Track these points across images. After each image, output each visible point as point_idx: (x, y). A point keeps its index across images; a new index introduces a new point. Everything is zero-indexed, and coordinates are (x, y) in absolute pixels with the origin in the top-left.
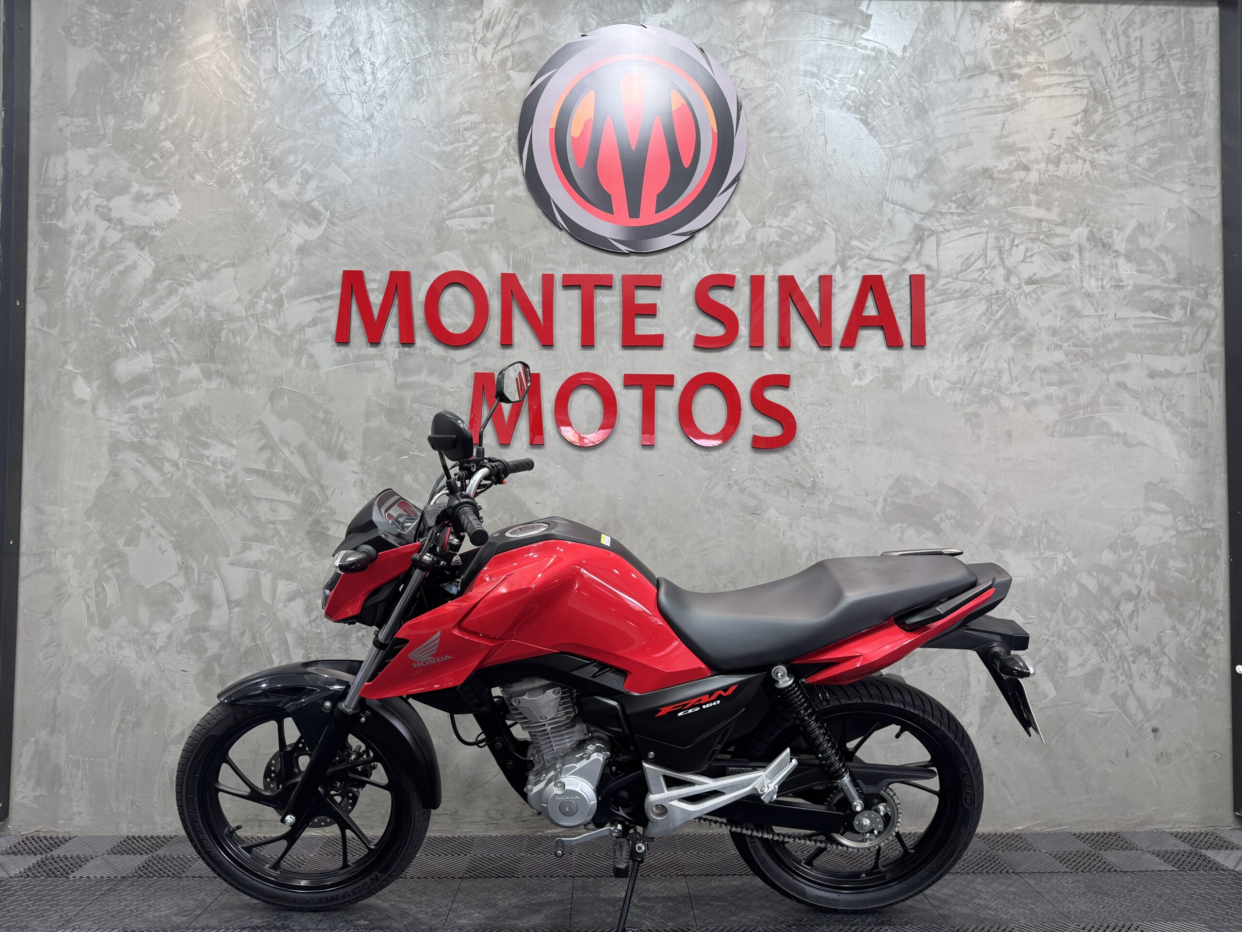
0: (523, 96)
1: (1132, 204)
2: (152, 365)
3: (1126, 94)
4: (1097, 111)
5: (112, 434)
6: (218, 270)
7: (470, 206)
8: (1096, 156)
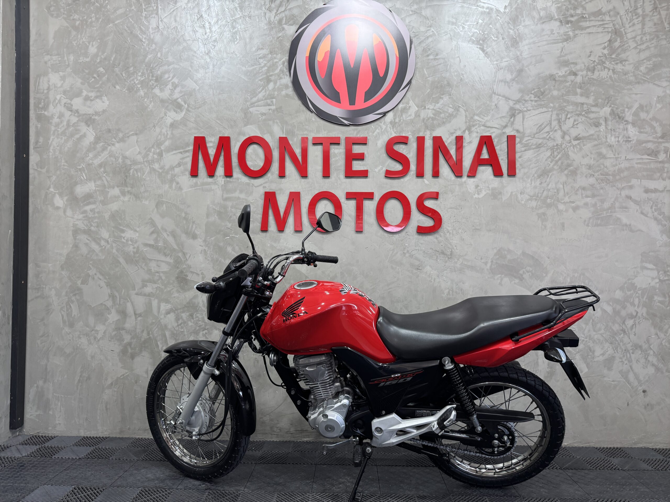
0: (291, 39)
1: (636, 94)
2: (94, 188)
3: (633, 31)
4: (616, 41)
5: (75, 225)
6: (128, 137)
7: (262, 100)
8: (615, 66)
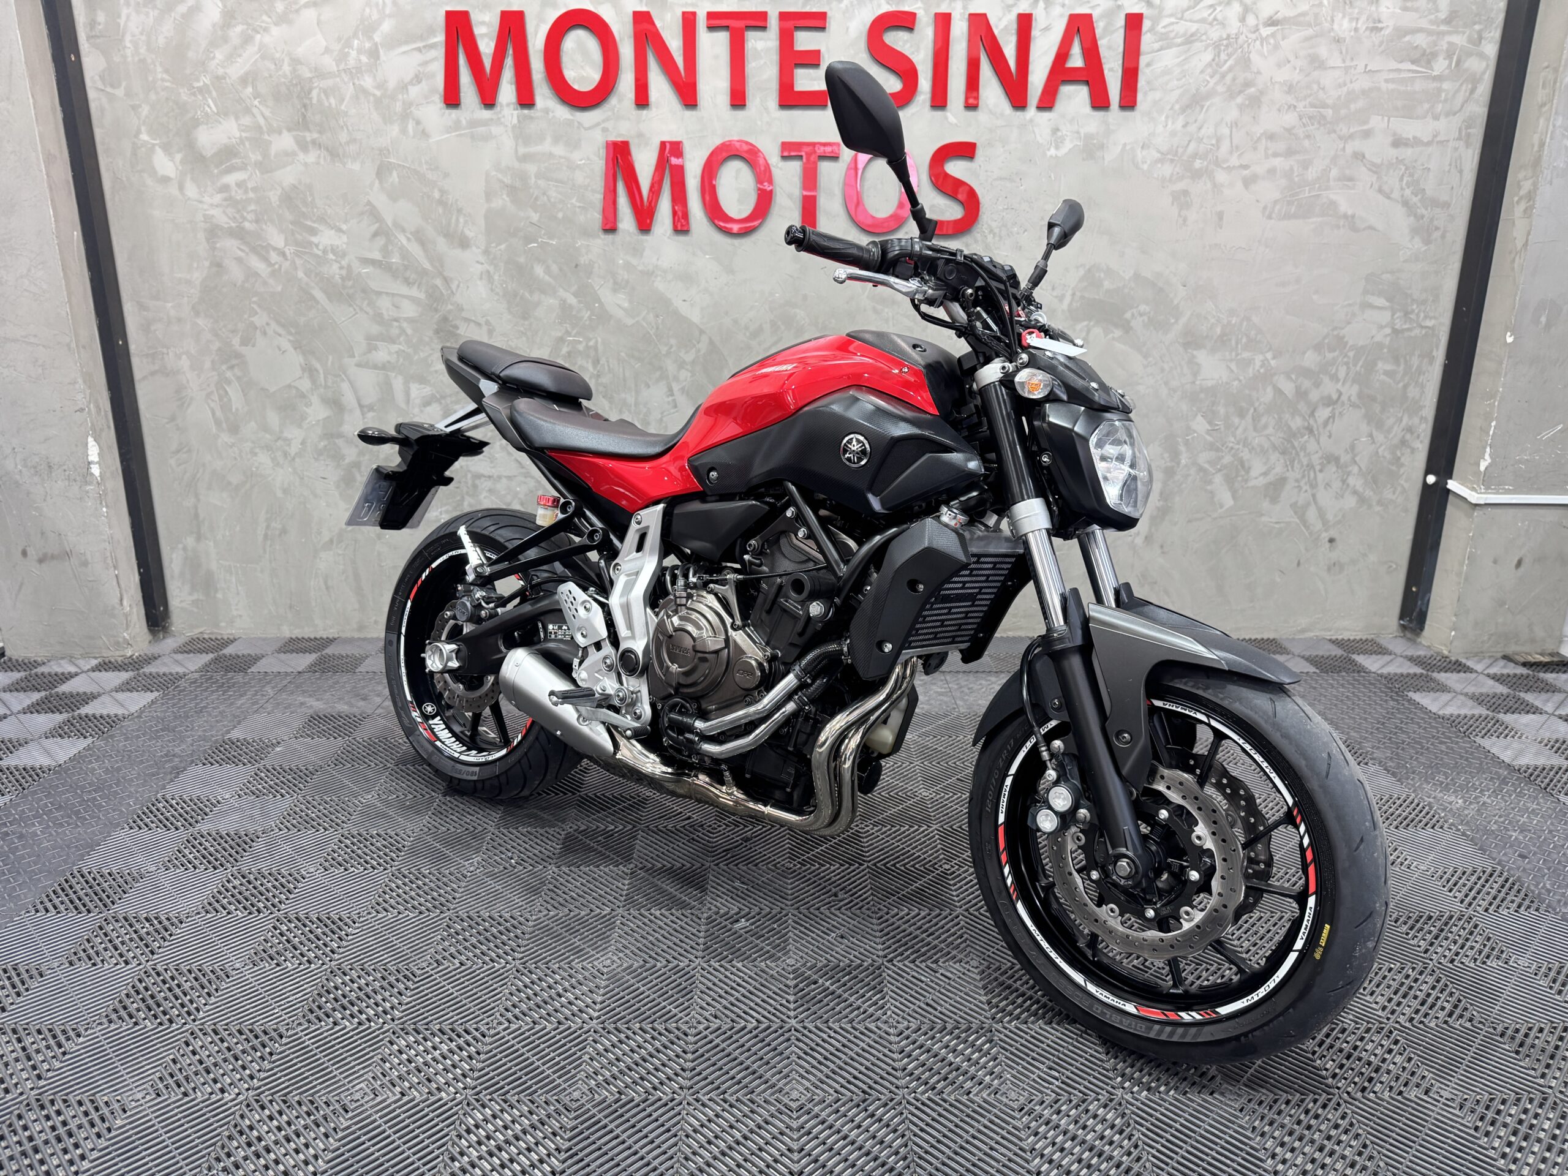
2: (238, 134)
5: (207, 218)
6: (297, 11)
